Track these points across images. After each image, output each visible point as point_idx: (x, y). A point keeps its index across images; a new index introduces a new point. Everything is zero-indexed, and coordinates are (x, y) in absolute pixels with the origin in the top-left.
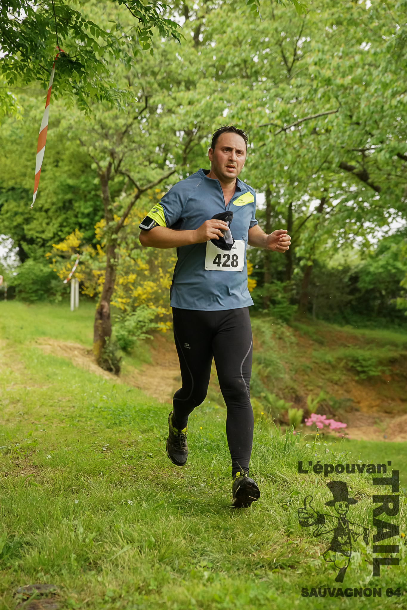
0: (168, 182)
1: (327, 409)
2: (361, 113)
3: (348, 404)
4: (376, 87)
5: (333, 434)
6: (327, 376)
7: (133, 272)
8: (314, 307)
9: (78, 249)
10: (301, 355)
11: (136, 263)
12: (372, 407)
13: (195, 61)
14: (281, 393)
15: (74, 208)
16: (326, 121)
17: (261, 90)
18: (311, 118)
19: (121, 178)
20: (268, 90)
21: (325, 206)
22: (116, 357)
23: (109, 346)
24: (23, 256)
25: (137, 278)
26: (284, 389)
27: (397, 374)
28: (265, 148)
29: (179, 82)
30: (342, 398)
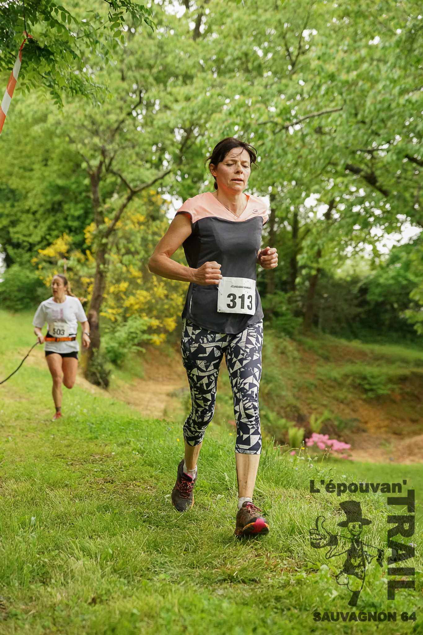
0: (164, 184)
1: (332, 430)
2: (367, 111)
3: (355, 424)
4: (384, 83)
5: (335, 455)
6: (333, 394)
7: (125, 280)
8: (320, 320)
9: (66, 255)
10: (305, 371)
11: (128, 271)
12: (380, 428)
14: (282, 411)
15: (64, 210)
16: (330, 119)
17: (262, 85)
18: (313, 116)
19: (113, 179)
20: (272, 85)
21: (334, 211)
22: (104, 370)
23: (97, 356)
24: (9, 261)
25: (129, 286)
26: (286, 408)
27: (407, 393)
28: (263, 148)
29: (177, 77)
30: (349, 417)
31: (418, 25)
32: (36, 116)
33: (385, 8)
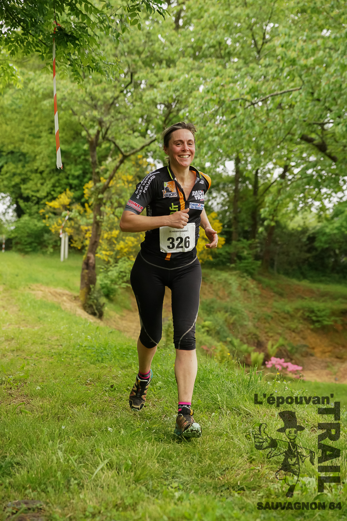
0: (149, 149)
1: (285, 354)
2: (322, 91)
3: (304, 349)
4: (335, 68)
5: (290, 375)
6: (286, 325)
7: (117, 228)
8: (276, 263)
9: (68, 207)
10: (263, 305)
12: (325, 353)
13: (175, 42)
14: (244, 339)
15: (66, 170)
16: (291, 97)
17: (233, 68)
18: (277, 95)
19: (108, 145)
21: (287, 174)
22: (99, 303)
23: (94, 293)
24: (19, 212)
25: (119, 233)
26: (248, 335)
28: (236, 120)
29: (161, 61)
30: (299, 344)
32: (45, 92)
33: (335, 5)
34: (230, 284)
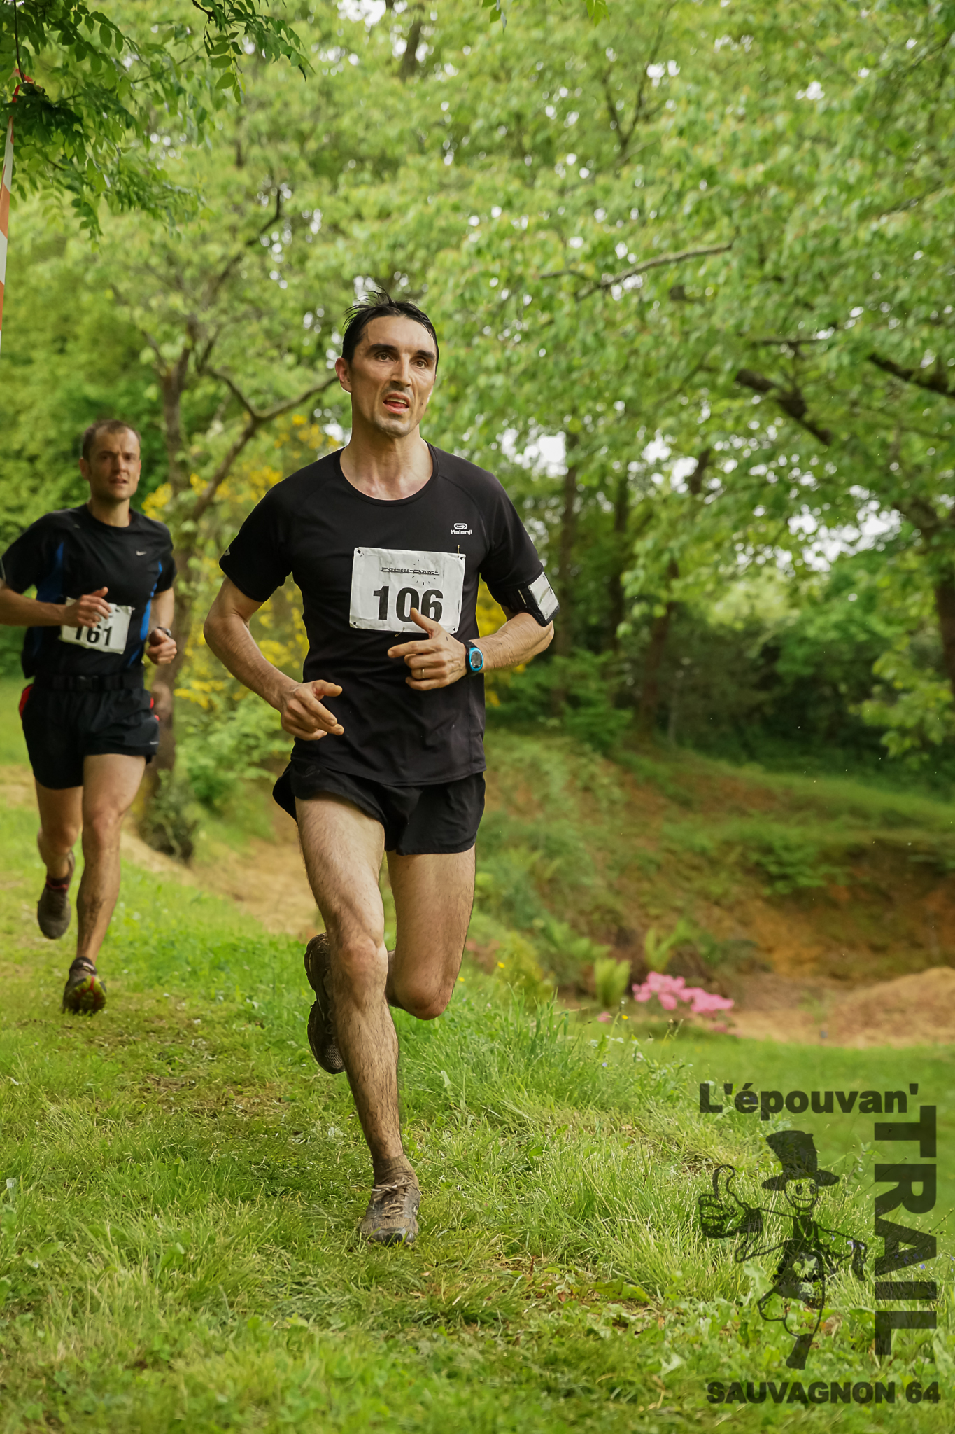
0: (328, 401)
1: (692, 964)
2: (786, 253)
3: (745, 953)
4: (826, 192)
5: (698, 1023)
6: (698, 883)
8: (674, 716)
10: (635, 830)
12: (802, 963)
13: (398, 112)
14: (582, 922)
16: (702, 272)
17: (552, 188)
18: (667, 262)
19: (212, 388)
20: (574, 187)
21: (708, 472)
22: (184, 821)
23: (168, 792)
26: (591, 913)
27: (864, 886)
28: (552, 331)
29: (361, 160)
30: (731, 938)
31: (904, 63)
32: (39, 241)
33: (832, 21)
34: (547, 773)
